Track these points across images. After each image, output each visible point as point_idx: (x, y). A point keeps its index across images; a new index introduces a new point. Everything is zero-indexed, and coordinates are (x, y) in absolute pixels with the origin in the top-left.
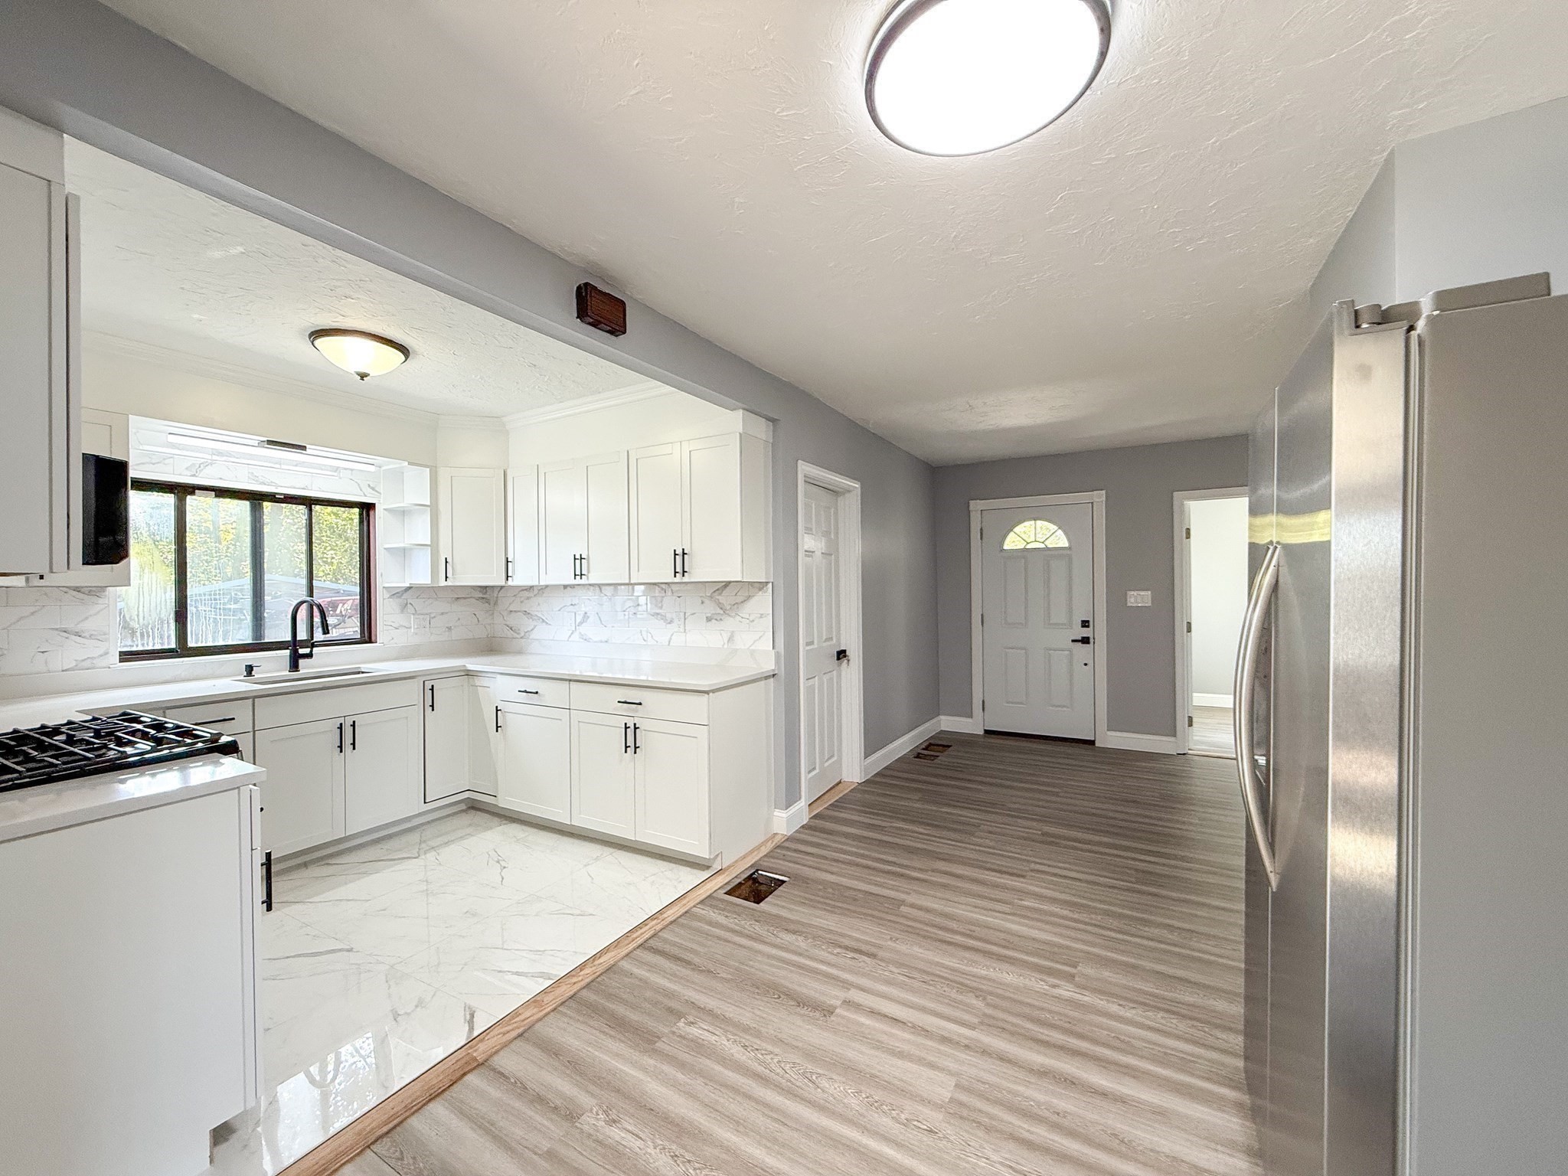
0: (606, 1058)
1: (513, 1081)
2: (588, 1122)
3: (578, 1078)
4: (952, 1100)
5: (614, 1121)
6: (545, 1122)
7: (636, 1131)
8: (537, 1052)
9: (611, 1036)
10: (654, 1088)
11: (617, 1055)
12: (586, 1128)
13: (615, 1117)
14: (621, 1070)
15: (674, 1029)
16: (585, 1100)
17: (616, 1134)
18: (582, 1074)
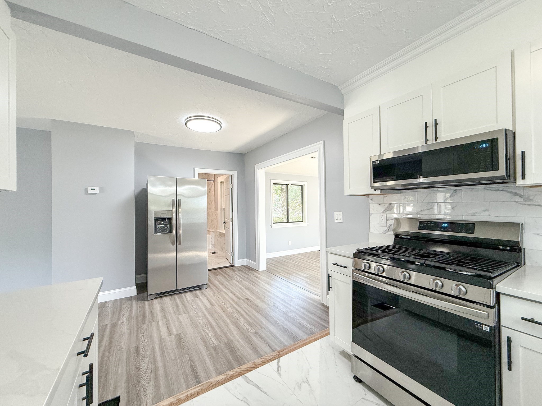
0: (242, 342)
1: (267, 344)
2: (253, 331)
3: (251, 340)
4: (185, 313)
5: (247, 329)
6: (261, 333)
7: (244, 326)
8: (259, 350)
9: (237, 347)
10: (235, 332)
11: (238, 342)
12: (253, 330)
13: (247, 330)
14: (240, 338)
15: (219, 343)
16: (252, 335)
17: (248, 327)
18: (249, 340)
